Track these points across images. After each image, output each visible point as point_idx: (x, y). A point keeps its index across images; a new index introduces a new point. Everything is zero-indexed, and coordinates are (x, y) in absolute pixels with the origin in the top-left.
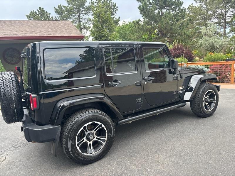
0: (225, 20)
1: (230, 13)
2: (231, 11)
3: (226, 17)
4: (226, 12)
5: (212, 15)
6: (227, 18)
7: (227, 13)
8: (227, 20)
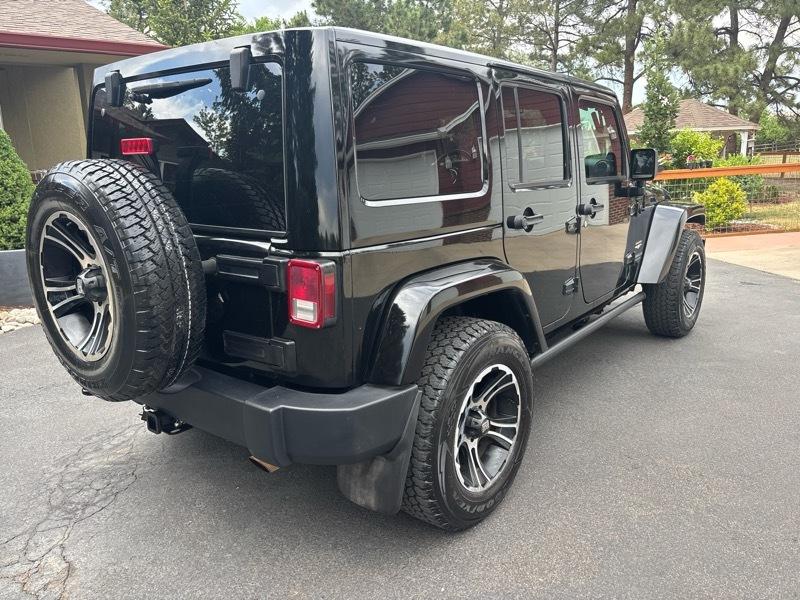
0: (555, 50)
1: (568, 29)
2: (571, 23)
3: (558, 41)
4: (558, 24)
5: (514, 30)
6: (561, 44)
7: (560, 28)
8: (559, 52)
